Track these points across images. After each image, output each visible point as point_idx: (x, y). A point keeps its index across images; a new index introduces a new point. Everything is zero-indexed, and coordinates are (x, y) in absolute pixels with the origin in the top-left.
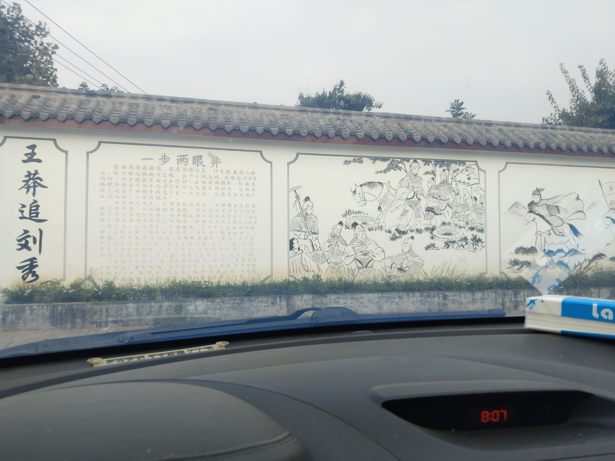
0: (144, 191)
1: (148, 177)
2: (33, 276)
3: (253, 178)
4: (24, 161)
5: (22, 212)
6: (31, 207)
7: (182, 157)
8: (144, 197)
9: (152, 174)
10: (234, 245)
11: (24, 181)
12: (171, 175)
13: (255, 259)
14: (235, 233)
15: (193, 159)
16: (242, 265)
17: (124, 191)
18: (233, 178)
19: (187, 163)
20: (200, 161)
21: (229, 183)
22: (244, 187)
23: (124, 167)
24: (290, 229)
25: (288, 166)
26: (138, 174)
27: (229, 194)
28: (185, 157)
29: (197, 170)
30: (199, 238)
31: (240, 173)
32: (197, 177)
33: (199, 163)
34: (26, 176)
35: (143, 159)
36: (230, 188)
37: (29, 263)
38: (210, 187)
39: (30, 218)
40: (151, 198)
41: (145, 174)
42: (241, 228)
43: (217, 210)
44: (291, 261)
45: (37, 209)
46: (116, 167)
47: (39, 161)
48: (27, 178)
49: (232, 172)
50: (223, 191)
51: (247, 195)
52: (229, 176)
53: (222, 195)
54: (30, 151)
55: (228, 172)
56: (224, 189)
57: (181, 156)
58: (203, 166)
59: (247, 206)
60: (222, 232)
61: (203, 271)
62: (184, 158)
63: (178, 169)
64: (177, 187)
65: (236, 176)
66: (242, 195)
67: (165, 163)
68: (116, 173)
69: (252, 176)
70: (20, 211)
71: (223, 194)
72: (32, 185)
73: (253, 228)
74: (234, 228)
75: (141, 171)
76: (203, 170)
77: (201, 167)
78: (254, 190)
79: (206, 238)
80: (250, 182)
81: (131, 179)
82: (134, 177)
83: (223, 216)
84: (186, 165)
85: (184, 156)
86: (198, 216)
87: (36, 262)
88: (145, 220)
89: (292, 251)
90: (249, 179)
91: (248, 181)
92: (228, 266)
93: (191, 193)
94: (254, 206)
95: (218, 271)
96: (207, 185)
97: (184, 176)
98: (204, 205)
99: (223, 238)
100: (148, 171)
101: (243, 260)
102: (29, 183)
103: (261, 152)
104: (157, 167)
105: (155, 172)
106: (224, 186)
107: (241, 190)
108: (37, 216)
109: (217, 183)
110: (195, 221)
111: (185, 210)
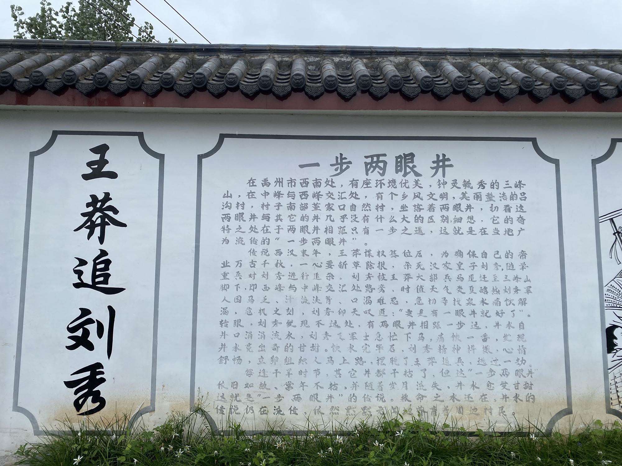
0: (304, 229)
1: (311, 201)
2: (94, 401)
3: (519, 196)
4: (86, 177)
5: (79, 273)
6: (95, 264)
7: (375, 159)
8: (304, 241)
9: (317, 195)
10: (485, 340)
11: (84, 215)
12: (354, 195)
13: (530, 372)
14: (486, 314)
15: (397, 162)
16: (504, 385)
17: (266, 230)
18: (478, 196)
19: (384, 169)
20: (411, 165)
21: (469, 207)
22: (502, 214)
23: (266, 183)
24: (605, 304)
25: (594, 169)
26: (291, 195)
27: (471, 231)
28: (381, 158)
29: (404, 184)
30: (412, 324)
31: (492, 186)
32: (404, 197)
33: (408, 170)
34: (88, 205)
35: (301, 166)
36: (471, 218)
37: (88, 374)
38: (431, 218)
39: (94, 286)
40: (317, 241)
41: (304, 195)
42: (497, 302)
43: (446, 265)
44: (611, 376)
45: (107, 268)
46: (252, 182)
47: (113, 175)
48: (91, 209)
49: (474, 183)
50: (457, 225)
51: (509, 232)
52: (470, 193)
53: (455, 234)
54: (97, 157)
55: (467, 184)
56: (460, 220)
57: (372, 157)
58: (417, 174)
59: (508, 254)
60: (459, 313)
61: (421, 397)
62: (378, 161)
63: (367, 183)
64: (366, 219)
65: (484, 192)
66: (497, 232)
67: (342, 171)
68: (251, 195)
69: (518, 191)
70: (76, 272)
71: (457, 231)
72: (99, 221)
73: (523, 302)
74: (483, 302)
75: (298, 189)
76: (417, 182)
77: (411, 177)
78: (521, 220)
79: (425, 325)
80: (513, 204)
81: (279, 205)
82: (285, 201)
83: (460, 278)
84: (383, 174)
85: (378, 156)
86: (408, 277)
87: (102, 373)
88: (306, 287)
89: (612, 355)
90: (512, 198)
91: (508, 202)
92: (473, 386)
93: (393, 230)
94: (523, 254)
95: (453, 397)
96: (425, 214)
97: (379, 196)
98: (419, 254)
99: (461, 325)
100: (311, 190)
101: (505, 373)
102: (94, 219)
103: (534, 141)
104: (327, 181)
105: (324, 190)
106: (459, 214)
107: (494, 220)
108: (106, 282)
109: (445, 207)
110: (403, 289)
111: (381, 265)
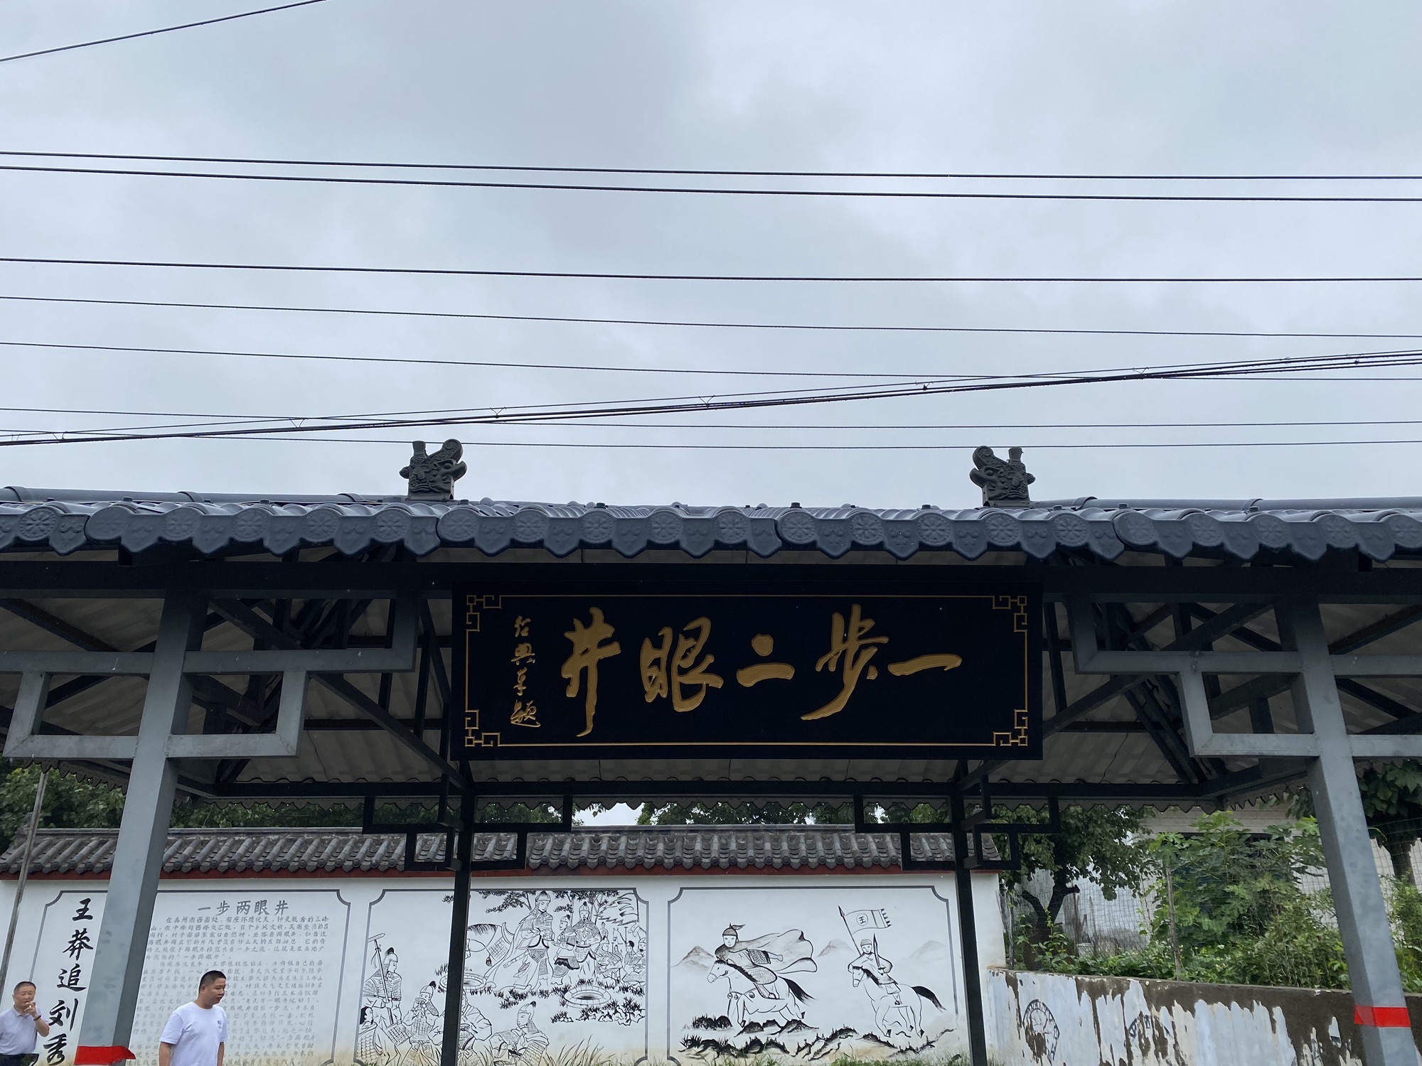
0: (195, 949)
1: (202, 931)
2: (58, 1057)
3: (324, 926)
4: (75, 919)
5: (62, 978)
6: (72, 973)
7: (244, 904)
8: (194, 957)
9: (206, 928)
10: (289, 1017)
11: (70, 942)
12: (228, 927)
13: (313, 1037)
14: (292, 1001)
15: (256, 906)
16: (296, 1045)
17: (172, 949)
18: (299, 927)
19: (248, 910)
20: (264, 908)
21: (294, 933)
22: (312, 938)
23: (177, 920)
24: (363, 993)
25: (370, 908)
26: (191, 927)
27: (292, 949)
28: (247, 904)
29: (258, 920)
30: (249, 1008)
31: (309, 921)
32: (257, 928)
33: (262, 910)
34: (73, 936)
35: (200, 909)
36: (294, 940)
37: (57, 1040)
38: (270, 941)
39: (69, 986)
40: (201, 956)
41: (199, 927)
42: (301, 993)
43: (274, 970)
44: (359, 1039)
45: (77, 975)
46: (169, 920)
47: (90, 917)
48: (75, 938)
49: (299, 919)
50: (285, 945)
51: (314, 949)
52: (295, 924)
53: (283, 950)
54: (83, 906)
55: (294, 919)
56: (287, 942)
57: (242, 903)
58: (267, 913)
59: (312, 963)
60: (277, 1000)
61: (247, 1053)
62: (245, 905)
63: (237, 919)
64: (233, 942)
65: (303, 924)
66: (307, 949)
67: (223, 912)
68: (167, 928)
69: (324, 923)
70: (60, 977)
72: (78, 946)
73: (315, 993)
74: (292, 993)
75: (196, 924)
76: (266, 918)
77: (263, 915)
78: (323, 941)
79: (256, 1008)
80: (319, 931)
81: (183, 934)
82: (187, 931)
83: (281, 978)
84: (246, 914)
85: (245, 902)
86: (251, 978)
87: (65, 1040)
89: (362, 1025)
90: (319, 928)
91: (317, 930)
92: (278, 1046)
93: (247, 949)
94: (320, 963)
95: (265, 1054)
96: (268, 938)
97: (243, 927)
98: (260, 964)
99: (277, 1008)
100: (203, 924)
101: (298, 1038)
102: (75, 945)
103: (338, 891)
104: (213, 918)
105: (210, 924)
106: (287, 938)
107: (307, 942)
108: (75, 984)
109: (280, 934)
110: (247, 986)
111: (237, 971)
